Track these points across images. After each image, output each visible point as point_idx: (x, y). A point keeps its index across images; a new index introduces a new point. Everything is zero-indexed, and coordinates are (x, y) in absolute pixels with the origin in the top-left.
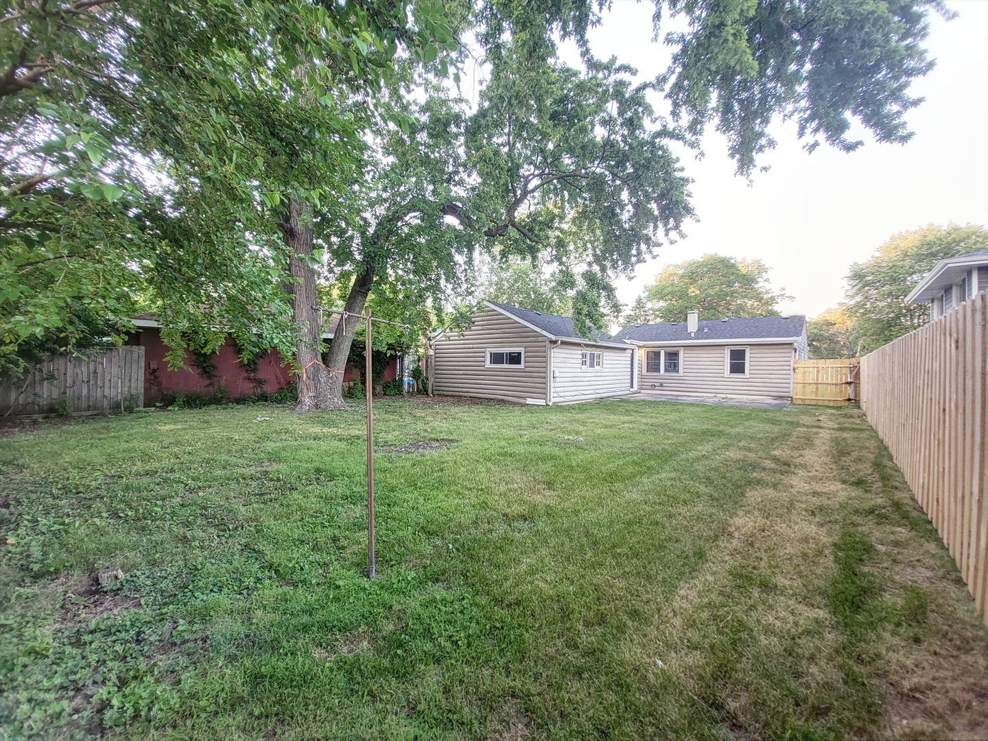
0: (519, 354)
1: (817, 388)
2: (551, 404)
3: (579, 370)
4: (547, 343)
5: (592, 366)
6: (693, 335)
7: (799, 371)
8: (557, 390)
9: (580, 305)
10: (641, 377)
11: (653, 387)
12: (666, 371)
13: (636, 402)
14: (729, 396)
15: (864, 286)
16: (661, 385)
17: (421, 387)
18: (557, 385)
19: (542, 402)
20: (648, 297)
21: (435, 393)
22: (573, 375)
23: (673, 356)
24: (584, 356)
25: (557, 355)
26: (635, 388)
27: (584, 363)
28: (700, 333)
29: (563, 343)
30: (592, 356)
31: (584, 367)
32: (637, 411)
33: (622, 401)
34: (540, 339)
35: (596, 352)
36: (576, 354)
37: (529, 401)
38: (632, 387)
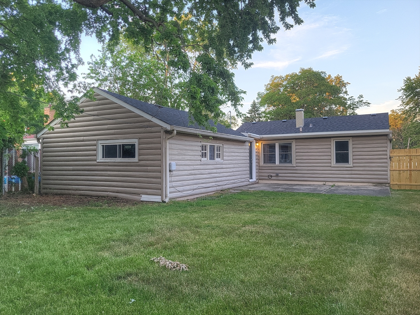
0: (133, 146)
1: (411, 175)
2: (167, 200)
3: (199, 162)
4: (162, 134)
5: (212, 157)
6: (301, 130)
7: (394, 159)
8: (174, 184)
9: (194, 88)
10: (259, 168)
11: (270, 177)
12: (280, 162)
13: (255, 193)
14: (336, 184)
15: (415, 96)
16: (277, 175)
17: (26, 186)
18: (174, 179)
19: (158, 199)
20: (261, 102)
21: (43, 191)
22: (192, 167)
23: (286, 148)
24: (204, 148)
25: (173, 146)
26: (254, 179)
27: (204, 155)
28: (306, 128)
29: (179, 133)
30: (212, 148)
31: (204, 159)
32: (257, 206)
33: (243, 193)
34: (153, 129)
35: (216, 144)
36: (196, 146)
37: (144, 198)
38: (251, 178)
